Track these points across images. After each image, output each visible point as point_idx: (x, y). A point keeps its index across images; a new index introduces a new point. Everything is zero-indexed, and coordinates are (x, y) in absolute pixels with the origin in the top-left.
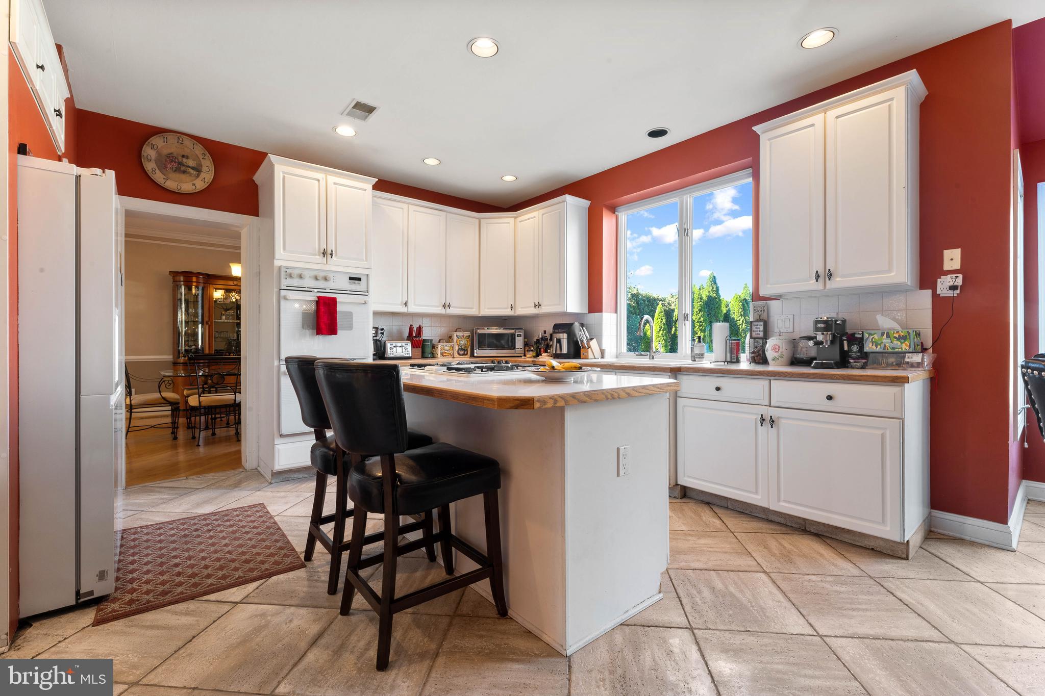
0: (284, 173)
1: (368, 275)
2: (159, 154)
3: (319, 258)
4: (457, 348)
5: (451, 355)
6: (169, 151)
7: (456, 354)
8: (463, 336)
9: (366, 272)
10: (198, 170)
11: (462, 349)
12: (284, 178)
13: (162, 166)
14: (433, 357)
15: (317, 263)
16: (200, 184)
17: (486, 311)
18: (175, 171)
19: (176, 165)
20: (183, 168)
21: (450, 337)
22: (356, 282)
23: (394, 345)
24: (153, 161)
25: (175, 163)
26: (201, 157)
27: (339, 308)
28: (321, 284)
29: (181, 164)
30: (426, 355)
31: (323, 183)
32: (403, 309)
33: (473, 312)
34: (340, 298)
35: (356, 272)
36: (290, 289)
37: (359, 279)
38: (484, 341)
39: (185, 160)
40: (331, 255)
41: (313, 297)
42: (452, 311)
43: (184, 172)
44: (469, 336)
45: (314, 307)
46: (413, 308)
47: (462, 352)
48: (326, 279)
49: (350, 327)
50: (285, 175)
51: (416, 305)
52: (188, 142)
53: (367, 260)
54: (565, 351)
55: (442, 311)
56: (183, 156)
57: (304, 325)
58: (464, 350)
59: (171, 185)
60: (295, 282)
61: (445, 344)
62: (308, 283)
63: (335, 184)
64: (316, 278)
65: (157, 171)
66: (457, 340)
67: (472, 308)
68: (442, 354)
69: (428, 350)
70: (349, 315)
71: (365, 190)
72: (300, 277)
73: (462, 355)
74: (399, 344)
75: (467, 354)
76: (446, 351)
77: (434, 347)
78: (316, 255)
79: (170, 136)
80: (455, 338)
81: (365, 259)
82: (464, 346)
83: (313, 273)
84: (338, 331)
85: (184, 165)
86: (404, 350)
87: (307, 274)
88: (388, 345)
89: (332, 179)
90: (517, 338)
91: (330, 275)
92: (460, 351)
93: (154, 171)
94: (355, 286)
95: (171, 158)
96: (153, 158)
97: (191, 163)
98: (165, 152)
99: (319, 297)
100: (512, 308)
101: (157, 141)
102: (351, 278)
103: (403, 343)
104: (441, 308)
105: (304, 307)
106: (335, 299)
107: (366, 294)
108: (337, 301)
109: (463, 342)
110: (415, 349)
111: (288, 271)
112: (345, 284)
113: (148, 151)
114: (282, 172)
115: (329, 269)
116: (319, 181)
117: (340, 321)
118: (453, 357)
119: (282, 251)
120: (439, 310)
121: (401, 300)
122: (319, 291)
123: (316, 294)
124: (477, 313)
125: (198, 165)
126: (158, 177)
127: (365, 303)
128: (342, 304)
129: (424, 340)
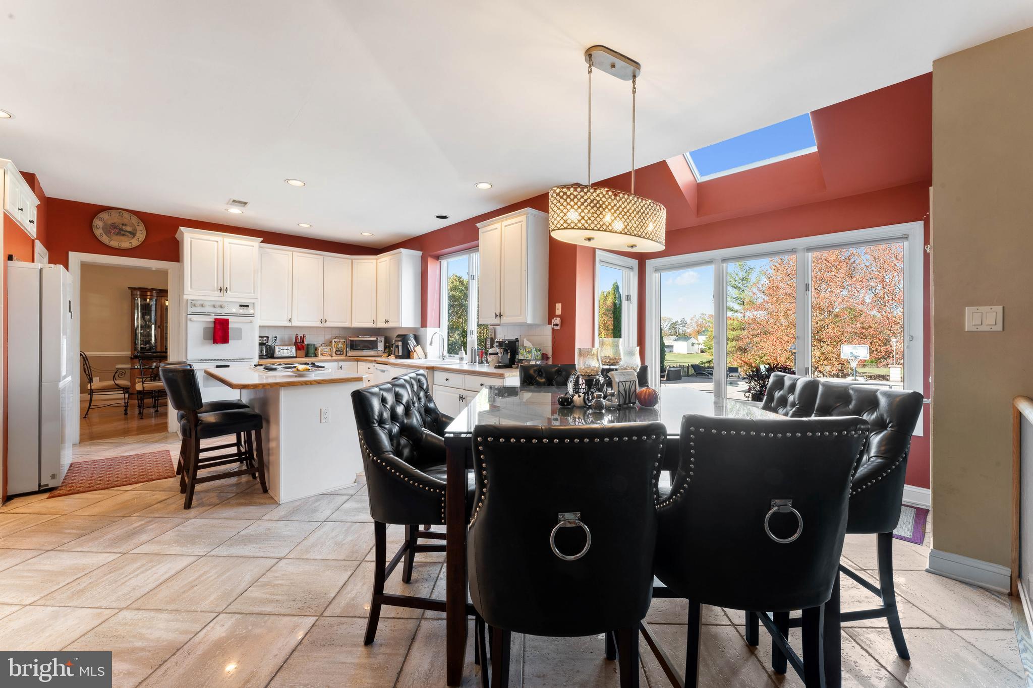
1: (254, 303)
2: (106, 224)
3: (218, 293)
4: (334, 350)
5: (329, 355)
6: (112, 222)
7: (334, 354)
8: (340, 341)
9: (253, 301)
10: (133, 234)
11: (339, 351)
12: (191, 241)
13: (107, 232)
14: (316, 355)
15: (216, 297)
16: (135, 243)
17: (356, 325)
18: (117, 234)
19: (117, 231)
20: (122, 233)
21: (331, 342)
22: (245, 308)
23: (282, 348)
24: (101, 229)
25: (117, 230)
26: (136, 224)
27: (230, 326)
28: (218, 310)
29: (121, 230)
30: (310, 355)
31: (221, 244)
32: (289, 324)
33: (347, 325)
34: (231, 319)
35: (244, 301)
36: (194, 314)
37: (248, 306)
38: (353, 345)
39: (124, 227)
40: (226, 290)
41: (211, 319)
42: (328, 324)
43: (123, 235)
44: (345, 341)
45: (212, 325)
46: (295, 323)
47: (339, 353)
48: (221, 307)
49: (239, 337)
50: (192, 240)
51: (298, 321)
52: (126, 215)
53: (254, 293)
54: (400, 354)
55: (321, 325)
56: (123, 225)
57: (205, 338)
58: (341, 351)
59: (114, 244)
60: (199, 309)
61: (324, 347)
62: (208, 309)
63: (229, 243)
64: (214, 306)
65: (104, 235)
66: (335, 344)
67: (346, 322)
68: (322, 354)
69: (312, 351)
70: (239, 330)
71: (253, 246)
72: (202, 306)
73: (339, 355)
74: (285, 348)
75: (344, 354)
76: (325, 352)
77: (316, 349)
78: (215, 291)
79: (113, 212)
80: (333, 343)
81: (252, 292)
82: (340, 349)
83: (210, 304)
84: (230, 341)
85: (123, 231)
86: (289, 352)
87: (206, 304)
88: (277, 349)
89: (228, 240)
90: (378, 343)
91: (225, 304)
92: (337, 352)
93: (101, 235)
94: (245, 311)
95: (114, 226)
96: (101, 226)
97: (128, 229)
98: (110, 222)
99: (215, 319)
100: (374, 322)
101: (104, 215)
102: (241, 306)
103: (289, 347)
104: (319, 322)
105: (204, 325)
106: (228, 320)
107: (252, 315)
108: (230, 321)
109: (340, 346)
110: (298, 351)
111: (193, 302)
112: (235, 309)
113: (97, 223)
114: (190, 238)
115: (223, 299)
116: (217, 242)
117: (231, 334)
118: (332, 356)
119: (189, 289)
120: (318, 324)
121: (287, 318)
122: (216, 314)
123: (213, 316)
124: (349, 326)
125: (135, 231)
126: (104, 239)
127: (251, 322)
128: (234, 323)
129: (308, 345)
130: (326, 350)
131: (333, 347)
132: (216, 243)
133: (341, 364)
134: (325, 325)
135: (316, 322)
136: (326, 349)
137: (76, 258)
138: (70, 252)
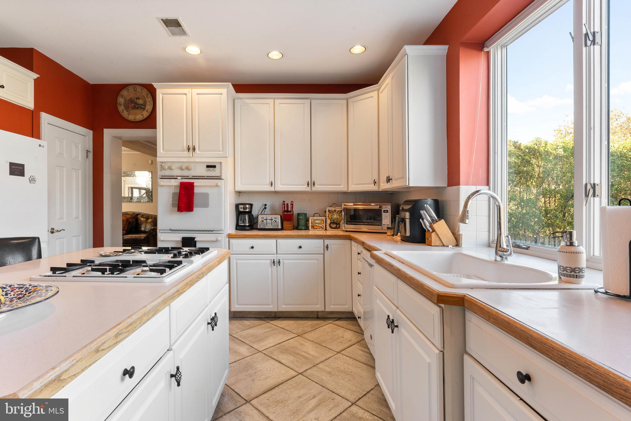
0: (163, 94)
1: (221, 162)
2: (125, 100)
3: (186, 152)
4: (328, 222)
5: (322, 228)
6: (130, 97)
7: (328, 227)
8: (335, 211)
9: (221, 160)
10: (144, 105)
11: (334, 223)
12: (163, 98)
13: (127, 108)
14: (307, 228)
15: (185, 157)
16: (146, 114)
17: (353, 188)
18: (133, 108)
19: (133, 105)
20: (137, 106)
21: (324, 212)
22: (211, 169)
23: (265, 218)
24: (123, 105)
26: (146, 96)
27: (196, 190)
28: (186, 173)
29: (136, 103)
30: (300, 227)
31: (189, 96)
32: (272, 189)
33: (342, 188)
34: (197, 183)
35: (211, 161)
36: (163, 177)
37: (215, 167)
38: (352, 217)
39: (138, 101)
40: (194, 150)
41: (176, 183)
42: (318, 188)
43: (137, 108)
44: (341, 211)
45: (178, 191)
46: (279, 187)
47: (334, 226)
48: (188, 169)
49: (206, 205)
51: (282, 185)
52: (139, 89)
53: (223, 151)
54: (408, 234)
55: (308, 189)
56: (137, 98)
57: (173, 205)
58: (337, 224)
59: (131, 118)
60: (167, 173)
61: (316, 218)
62: (176, 172)
63: (198, 94)
64: (182, 169)
65: (125, 111)
66: (329, 214)
67: (340, 185)
68: (313, 227)
69: (302, 222)
70: (206, 195)
71: (222, 94)
72: (170, 168)
73: (334, 228)
74: (270, 218)
75: (339, 227)
76: (316, 225)
77: (307, 220)
78: (184, 151)
79: (130, 88)
80: (327, 212)
81: (221, 149)
82: (336, 220)
83: (180, 166)
84: (194, 209)
85: (137, 104)
86: (273, 222)
87: (175, 166)
88: (260, 219)
89: (196, 91)
90: (383, 214)
91: (192, 166)
92: (332, 225)
93: (123, 111)
94: (211, 172)
95: (131, 101)
96: (123, 103)
97: (141, 102)
98: (128, 98)
99: (181, 183)
100: (375, 183)
101: (124, 92)
102: (208, 166)
103: (273, 216)
104: (306, 186)
105: (173, 190)
106: (193, 183)
107: (219, 178)
108: (195, 184)
109: (335, 216)
110: (285, 223)
111: (163, 164)
112: (203, 171)
113: (121, 100)
114: (166, 95)
115: (192, 160)
116: (186, 94)
117: (196, 200)
118: (326, 229)
119: (162, 151)
120: (304, 188)
121: (268, 182)
122: (183, 177)
123: (180, 180)
124: (345, 189)
125: (145, 102)
126: (125, 114)
127: (217, 186)
128: (200, 187)
129: (298, 214)
130: (317, 222)
131: (327, 218)
132: (185, 96)
133: (327, 242)
134: (314, 189)
135: (303, 185)
136: (318, 220)
137: (108, 134)
138: (104, 129)
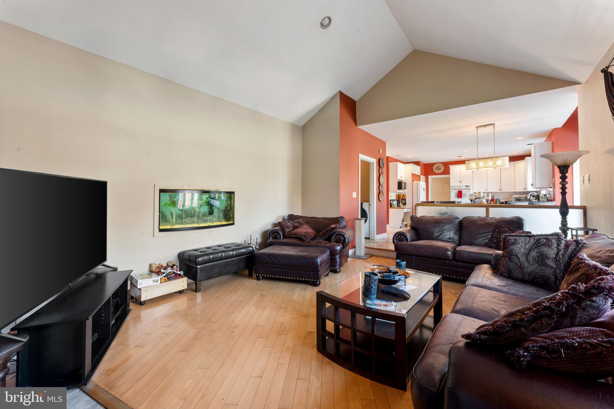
2: (435, 167)
3: (459, 183)
8: (510, 198)
9: (470, 184)
10: (441, 168)
13: (436, 169)
15: (459, 184)
16: (442, 171)
17: (517, 191)
26: (442, 166)
27: (462, 193)
32: (486, 192)
34: (463, 191)
35: (467, 185)
36: (453, 190)
40: (462, 182)
41: (457, 191)
42: (503, 191)
43: (439, 169)
45: (457, 193)
46: (489, 191)
48: (460, 187)
49: (465, 196)
52: (440, 164)
53: (470, 182)
55: (500, 191)
56: (439, 166)
57: (456, 197)
59: (437, 172)
60: (454, 188)
62: (457, 188)
64: (458, 187)
67: (512, 190)
69: (498, 202)
70: (466, 194)
72: (455, 187)
79: (437, 164)
80: (508, 198)
83: (457, 186)
84: (462, 197)
91: (461, 186)
94: (467, 188)
95: (437, 167)
101: (435, 165)
105: (455, 193)
107: (469, 189)
110: (492, 201)
111: (453, 186)
112: (465, 188)
113: (434, 167)
114: (453, 168)
115: (461, 185)
116: (459, 168)
117: (463, 195)
119: (452, 183)
120: (498, 191)
121: (485, 189)
122: (459, 189)
123: (458, 190)
124: (514, 191)
125: (442, 168)
126: (435, 171)
127: (469, 191)
128: (464, 192)
129: (496, 199)
134: (502, 191)
137: (430, 177)
138: (429, 176)
